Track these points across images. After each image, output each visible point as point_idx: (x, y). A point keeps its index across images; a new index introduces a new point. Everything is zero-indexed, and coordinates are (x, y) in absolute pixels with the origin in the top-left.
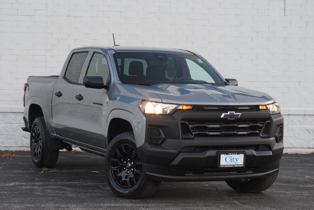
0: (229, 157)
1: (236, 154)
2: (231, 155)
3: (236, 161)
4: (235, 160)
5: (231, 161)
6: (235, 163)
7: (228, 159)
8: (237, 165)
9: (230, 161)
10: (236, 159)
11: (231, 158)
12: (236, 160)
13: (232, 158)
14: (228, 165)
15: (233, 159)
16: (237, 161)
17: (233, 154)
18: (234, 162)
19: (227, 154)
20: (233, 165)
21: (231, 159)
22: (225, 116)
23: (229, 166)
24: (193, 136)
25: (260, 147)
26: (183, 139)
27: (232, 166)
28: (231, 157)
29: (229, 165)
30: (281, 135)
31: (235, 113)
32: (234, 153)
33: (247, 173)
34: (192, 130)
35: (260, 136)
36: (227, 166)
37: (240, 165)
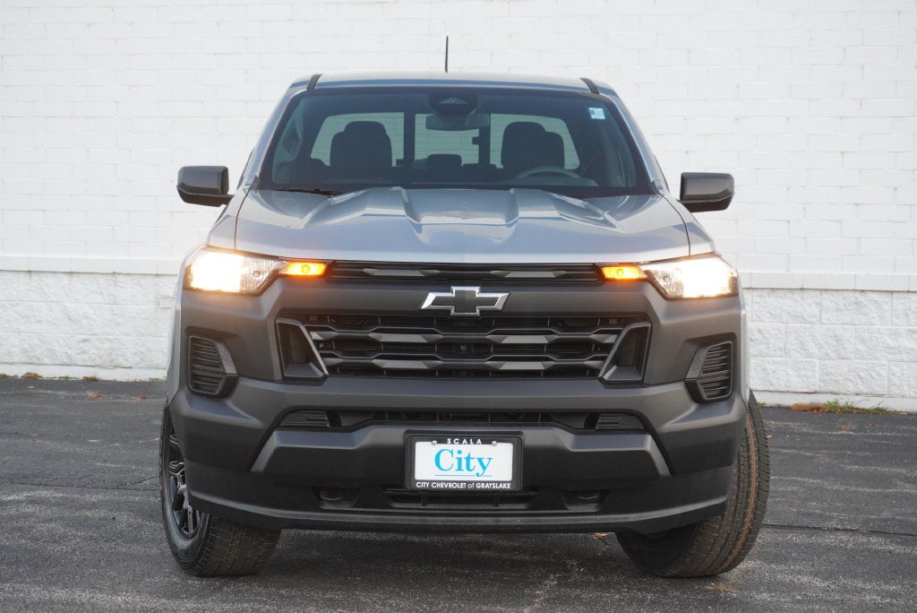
0: (452, 452)
1: (479, 441)
2: (456, 447)
3: (479, 469)
4: (474, 463)
5: (460, 468)
6: (478, 475)
7: (447, 460)
8: (485, 482)
9: (456, 466)
10: (480, 460)
11: (459, 456)
12: (482, 464)
13: (463, 456)
14: (446, 482)
15: (468, 459)
16: (484, 468)
17: (465, 441)
18: (474, 473)
19: (442, 441)
20: (468, 482)
21: (460, 460)
22: (436, 302)
23: (451, 485)
24: (322, 371)
25: (600, 421)
26: (286, 380)
27: (462, 486)
28: (460, 452)
29: (452, 482)
30: (728, 374)
31: (482, 291)
32: (472, 438)
33: (573, 509)
34: (318, 349)
35: (601, 380)
36: (441, 486)
37: (499, 483)
